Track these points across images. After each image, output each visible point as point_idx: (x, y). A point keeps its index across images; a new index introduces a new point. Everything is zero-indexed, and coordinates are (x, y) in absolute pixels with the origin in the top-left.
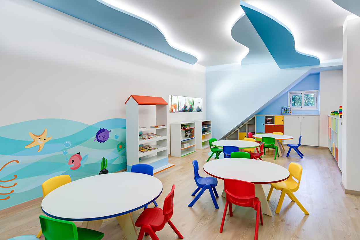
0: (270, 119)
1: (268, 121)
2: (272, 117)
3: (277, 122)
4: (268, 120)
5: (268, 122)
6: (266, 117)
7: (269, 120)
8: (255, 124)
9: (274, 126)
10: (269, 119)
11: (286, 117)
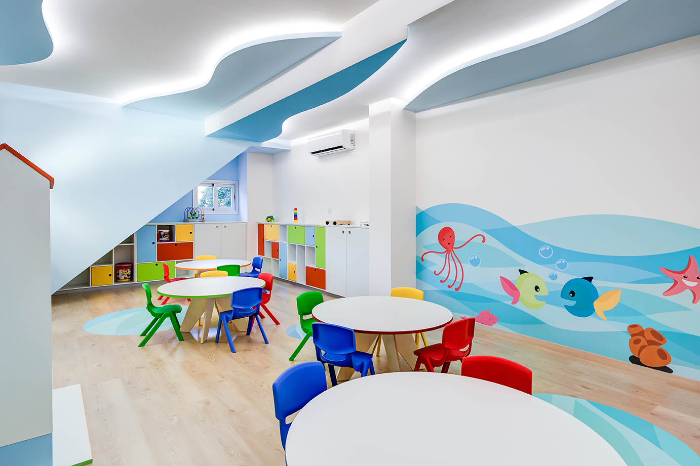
0: (167, 231)
1: (163, 236)
2: (171, 228)
3: (181, 237)
4: (162, 234)
5: (164, 239)
6: (159, 227)
7: (165, 235)
8: (135, 244)
9: (176, 245)
10: (164, 231)
11: (198, 226)
